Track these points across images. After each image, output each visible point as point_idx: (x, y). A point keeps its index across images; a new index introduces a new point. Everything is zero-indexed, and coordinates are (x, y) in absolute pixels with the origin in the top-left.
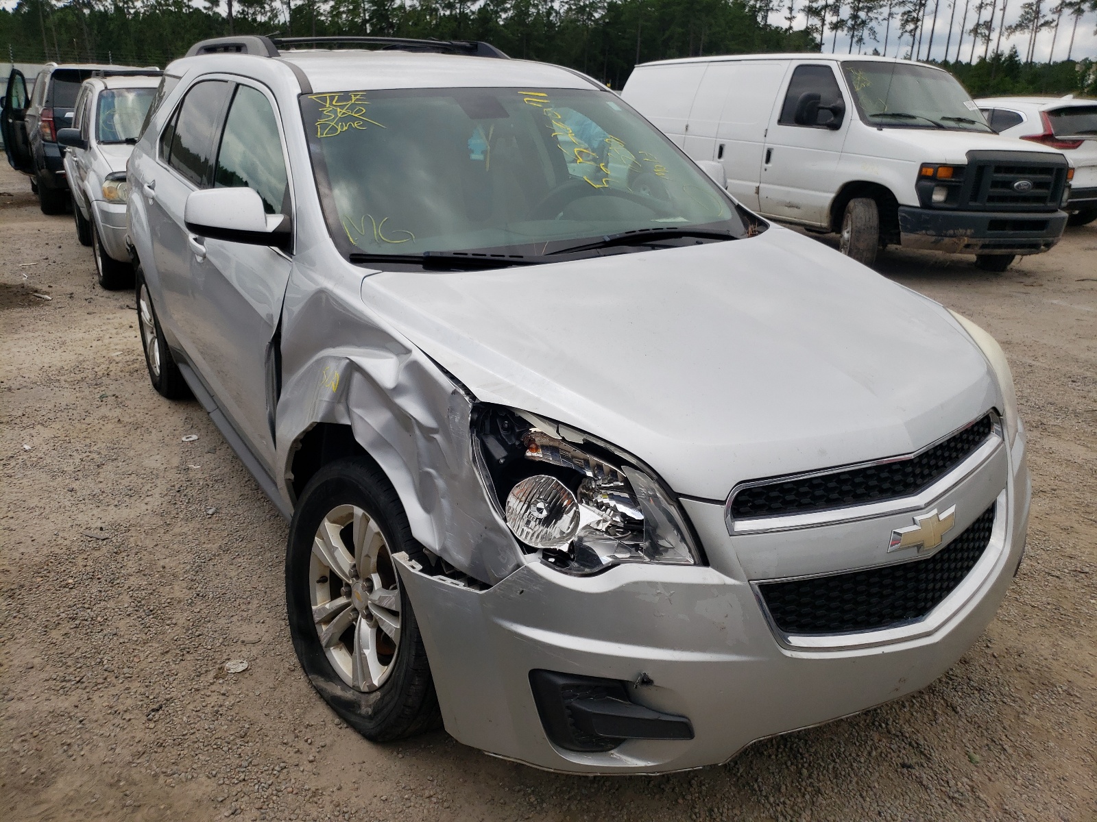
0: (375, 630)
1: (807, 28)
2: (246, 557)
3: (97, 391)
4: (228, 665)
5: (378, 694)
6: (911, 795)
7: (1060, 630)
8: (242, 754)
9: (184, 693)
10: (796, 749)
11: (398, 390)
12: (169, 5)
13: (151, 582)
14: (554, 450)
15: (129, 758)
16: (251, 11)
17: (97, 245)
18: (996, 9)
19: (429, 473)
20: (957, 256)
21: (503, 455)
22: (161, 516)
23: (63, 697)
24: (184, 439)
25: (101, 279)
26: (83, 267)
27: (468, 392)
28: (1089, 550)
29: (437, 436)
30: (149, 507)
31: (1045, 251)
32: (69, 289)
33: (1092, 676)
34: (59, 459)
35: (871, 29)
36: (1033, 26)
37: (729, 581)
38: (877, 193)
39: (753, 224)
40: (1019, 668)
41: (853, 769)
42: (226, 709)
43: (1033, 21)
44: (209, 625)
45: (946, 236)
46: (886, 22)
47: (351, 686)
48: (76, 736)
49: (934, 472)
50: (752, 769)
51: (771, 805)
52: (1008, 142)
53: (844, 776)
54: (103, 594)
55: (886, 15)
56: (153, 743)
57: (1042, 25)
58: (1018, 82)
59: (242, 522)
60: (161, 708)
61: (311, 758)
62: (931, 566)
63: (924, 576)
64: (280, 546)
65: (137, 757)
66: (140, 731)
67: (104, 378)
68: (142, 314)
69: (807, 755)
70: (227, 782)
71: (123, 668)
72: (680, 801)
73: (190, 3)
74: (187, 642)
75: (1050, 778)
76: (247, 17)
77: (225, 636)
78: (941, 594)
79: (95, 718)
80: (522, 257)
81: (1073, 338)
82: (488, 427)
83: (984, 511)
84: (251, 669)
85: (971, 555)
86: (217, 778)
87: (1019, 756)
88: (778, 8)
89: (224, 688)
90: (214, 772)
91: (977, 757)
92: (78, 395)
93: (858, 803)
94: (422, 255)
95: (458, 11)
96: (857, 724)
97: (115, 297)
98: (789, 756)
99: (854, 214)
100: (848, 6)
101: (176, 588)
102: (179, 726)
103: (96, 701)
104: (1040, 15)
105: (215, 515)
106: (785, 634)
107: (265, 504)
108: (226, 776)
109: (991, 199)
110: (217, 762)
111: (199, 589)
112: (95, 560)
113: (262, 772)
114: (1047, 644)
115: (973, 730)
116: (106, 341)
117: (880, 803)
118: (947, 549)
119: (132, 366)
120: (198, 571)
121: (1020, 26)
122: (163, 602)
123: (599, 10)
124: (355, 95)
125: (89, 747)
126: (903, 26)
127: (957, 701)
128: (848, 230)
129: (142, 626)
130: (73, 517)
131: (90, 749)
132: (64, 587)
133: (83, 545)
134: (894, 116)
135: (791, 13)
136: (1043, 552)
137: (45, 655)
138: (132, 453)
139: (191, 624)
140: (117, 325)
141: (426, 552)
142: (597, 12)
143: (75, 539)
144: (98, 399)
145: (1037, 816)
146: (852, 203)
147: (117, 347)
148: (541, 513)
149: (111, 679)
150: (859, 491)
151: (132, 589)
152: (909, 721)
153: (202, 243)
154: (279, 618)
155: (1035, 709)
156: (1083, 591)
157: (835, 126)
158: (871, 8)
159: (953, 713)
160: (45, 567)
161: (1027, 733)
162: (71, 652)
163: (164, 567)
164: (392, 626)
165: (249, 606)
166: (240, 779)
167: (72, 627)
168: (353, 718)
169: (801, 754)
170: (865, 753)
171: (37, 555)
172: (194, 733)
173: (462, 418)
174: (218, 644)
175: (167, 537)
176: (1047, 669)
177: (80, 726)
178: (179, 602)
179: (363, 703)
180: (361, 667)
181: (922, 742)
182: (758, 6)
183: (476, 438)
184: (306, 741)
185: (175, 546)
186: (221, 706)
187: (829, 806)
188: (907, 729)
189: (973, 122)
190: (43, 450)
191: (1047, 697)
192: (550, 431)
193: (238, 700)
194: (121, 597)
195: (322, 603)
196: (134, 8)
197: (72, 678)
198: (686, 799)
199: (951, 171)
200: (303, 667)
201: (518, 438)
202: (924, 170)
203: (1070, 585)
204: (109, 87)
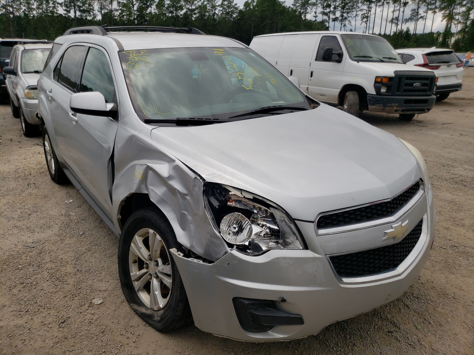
0: (160, 283)
1: (323, 20)
2: (98, 253)
3: (26, 182)
4: (94, 301)
5: (162, 311)
6: (393, 345)
7: (448, 271)
8: (103, 340)
9: (75, 314)
10: (343, 327)
11: (170, 178)
12: (48, 13)
13: (56, 266)
14: (239, 202)
15: (52, 345)
16: (84, 15)
17: (22, 118)
18: (400, 12)
19: (184, 213)
20: (391, 115)
21: (218, 205)
22: (59, 236)
23: (20, 319)
24: (67, 202)
25: (24, 132)
26: (15, 127)
27: (201, 178)
28: (457, 237)
29: (188, 197)
30: (53, 232)
31: (427, 112)
32: (10, 137)
33: (463, 290)
34: (11, 212)
35: (349, 21)
36: (416, 18)
37: (317, 256)
38: (358, 89)
39: (313, 103)
40: (433, 288)
41: (368, 334)
42: (94, 321)
43: (416, 16)
44: (84, 283)
45: (387, 106)
46: (355, 18)
47: (150, 308)
48: (27, 336)
49: (399, 206)
50: (325, 336)
51: (335, 352)
52: (410, 67)
53: (365, 338)
54: (35, 271)
55: (354, 15)
56: (63, 337)
57: (420, 18)
58: (410, 42)
59: (95, 237)
60: (65, 321)
61: (134, 341)
62: (399, 246)
63: (396, 250)
64: (113, 248)
65: (56, 344)
66: (56, 332)
67: (29, 176)
68: (46, 147)
69: (348, 329)
70: (97, 353)
71: (47, 304)
72: (296, 352)
73: (57, 12)
74: (75, 291)
75: (450, 335)
76: (83, 17)
77: (91, 288)
78: (403, 258)
79: (35, 327)
80: (218, 119)
81: (442, 148)
82: (210, 193)
83: (419, 222)
84: (104, 302)
85: (414, 241)
86: (92, 351)
87: (437, 326)
88: (310, 12)
89: (93, 311)
90: (91, 349)
91: (419, 327)
92: (17, 183)
93: (371, 349)
94: (176, 120)
95: (175, 14)
96: (368, 315)
97: (31, 140)
98: (341, 330)
99: (349, 98)
100: (339, 11)
101: (68, 268)
102: (74, 329)
103: (35, 320)
104: (419, 14)
105: (83, 235)
106: (341, 277)
107: (105, 229)
108: (96, 351)
109: (405, 91)
110: (92, 344)
111: (78, 268)
112: (31, 257)
113: (112, 348)
114: (443, 277)
115: (416, 315)
116: (28, 160)
117: (381, 349)
118: (405, 239)
119: (41, 170)
120: (78, 259)
121: (411, 19)
122: (62, 274)
123: (235, 14)
124: (143, 51)
125: (33, 340)
126: (362, 19)
127: (408, 303)
128: (346, 105)
129: (54, 285)
130: (19, 238)
131: (34, 341)
132: (17, 269)
133: (25, 250)
134: (363, 57)
135: (316, 14)
136: (438, 238)
137: (11, 300)
138: (44, 209)
139: (76, 283)
140: (33, 153)
141: (184, 248)
142: (234, 14)
143: (21, 248)
144: (27, 185)
145: (446, 351)
146: (347, 94)
147: (33, 162)
148: (235, 229)
149: (42, 310)
150: (369, 215)
151: (48, 269)
152: (389, 313)
153: (75, 116)
154: (115, 279)
155: (441, 305)
156: (456, 254)
157: (339, 61)
158: (349, 12)
159: (407, 308)
160: (8, 261)
161: (439, 316)
162: (22, 298)
163: (62, 259)
164: (168, 281)
165: (101, 275)
166: (103, 351)
167: (22, 287)
168: (151, 322)
169: (345, 329)
170: (372, 327)
171: (4, 255)
172: (81, 332)
173: (199, 189)
174: (89, 292)
175: (62, 245)
176: (444, 288)
177: (28, 331)
178: (70, 274)
179: (155, 315)
180: (154, 300)
181: (396, 321)
182: (302, 11)
183: (206, 197)
184: (131, 333)
185: (66, 249)
186: (92, 319)
187: (359, 351)
188: (389, 316)
189: (395, 59)
190: (3, 209)
191: (445, 300)
192: (238, 193)
193: (99, 316)
194: (43, 273)
195: (135, 272)
196: (33, 14)
197: (24, 310)
198: (298, 351)
199: (388, 79)
200: (127, 300)
201: (224, 197)
202: (377, 79)
203: (450, 252)
204: (26, 49)
